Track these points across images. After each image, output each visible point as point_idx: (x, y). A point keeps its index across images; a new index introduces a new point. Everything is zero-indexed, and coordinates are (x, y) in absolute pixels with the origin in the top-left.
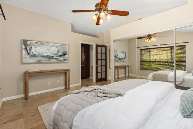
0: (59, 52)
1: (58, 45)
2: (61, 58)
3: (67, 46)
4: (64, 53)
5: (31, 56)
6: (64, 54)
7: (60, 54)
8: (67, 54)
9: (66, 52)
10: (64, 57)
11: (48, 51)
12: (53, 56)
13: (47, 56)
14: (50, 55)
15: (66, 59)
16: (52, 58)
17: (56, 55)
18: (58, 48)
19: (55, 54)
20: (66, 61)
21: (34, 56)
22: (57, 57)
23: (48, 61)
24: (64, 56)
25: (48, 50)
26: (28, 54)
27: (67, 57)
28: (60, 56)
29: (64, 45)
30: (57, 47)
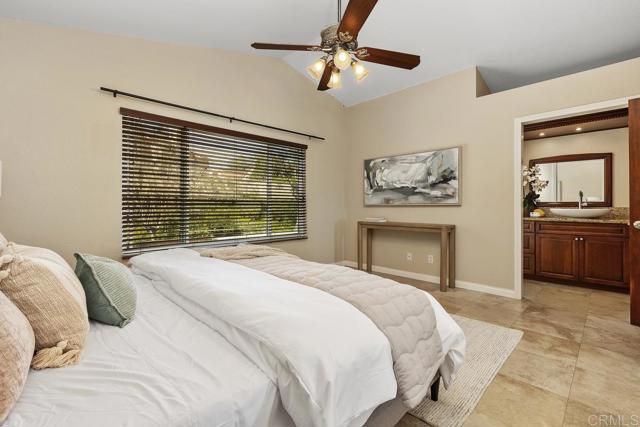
0: (429, 174)
1: (426, 155)
2: (436, 193)
3: (456, 151)
4: (443, 176)
5: (376, 190)
6: (446, 178)
7: (432, 179)
8: (454, 178)
9: (452, 172)
10: (445, 189)
11: (403, 177)
12: (415, 188)
13: (403, 187)
14: (408, 184)
15: (450, 192)
16: (412, 191)
17: (422, 185)
18: (428, 164)
19: (419, 182)
20: (450, 201)
21: (380, 190)
22: (424, 188)
23: (403, 202)
24: (445, 185)
25: (404, 172)
26: (372, 188)
27: (456, 186)
28: (433, 185)
29: (444, 152)
30: (424, 161)
